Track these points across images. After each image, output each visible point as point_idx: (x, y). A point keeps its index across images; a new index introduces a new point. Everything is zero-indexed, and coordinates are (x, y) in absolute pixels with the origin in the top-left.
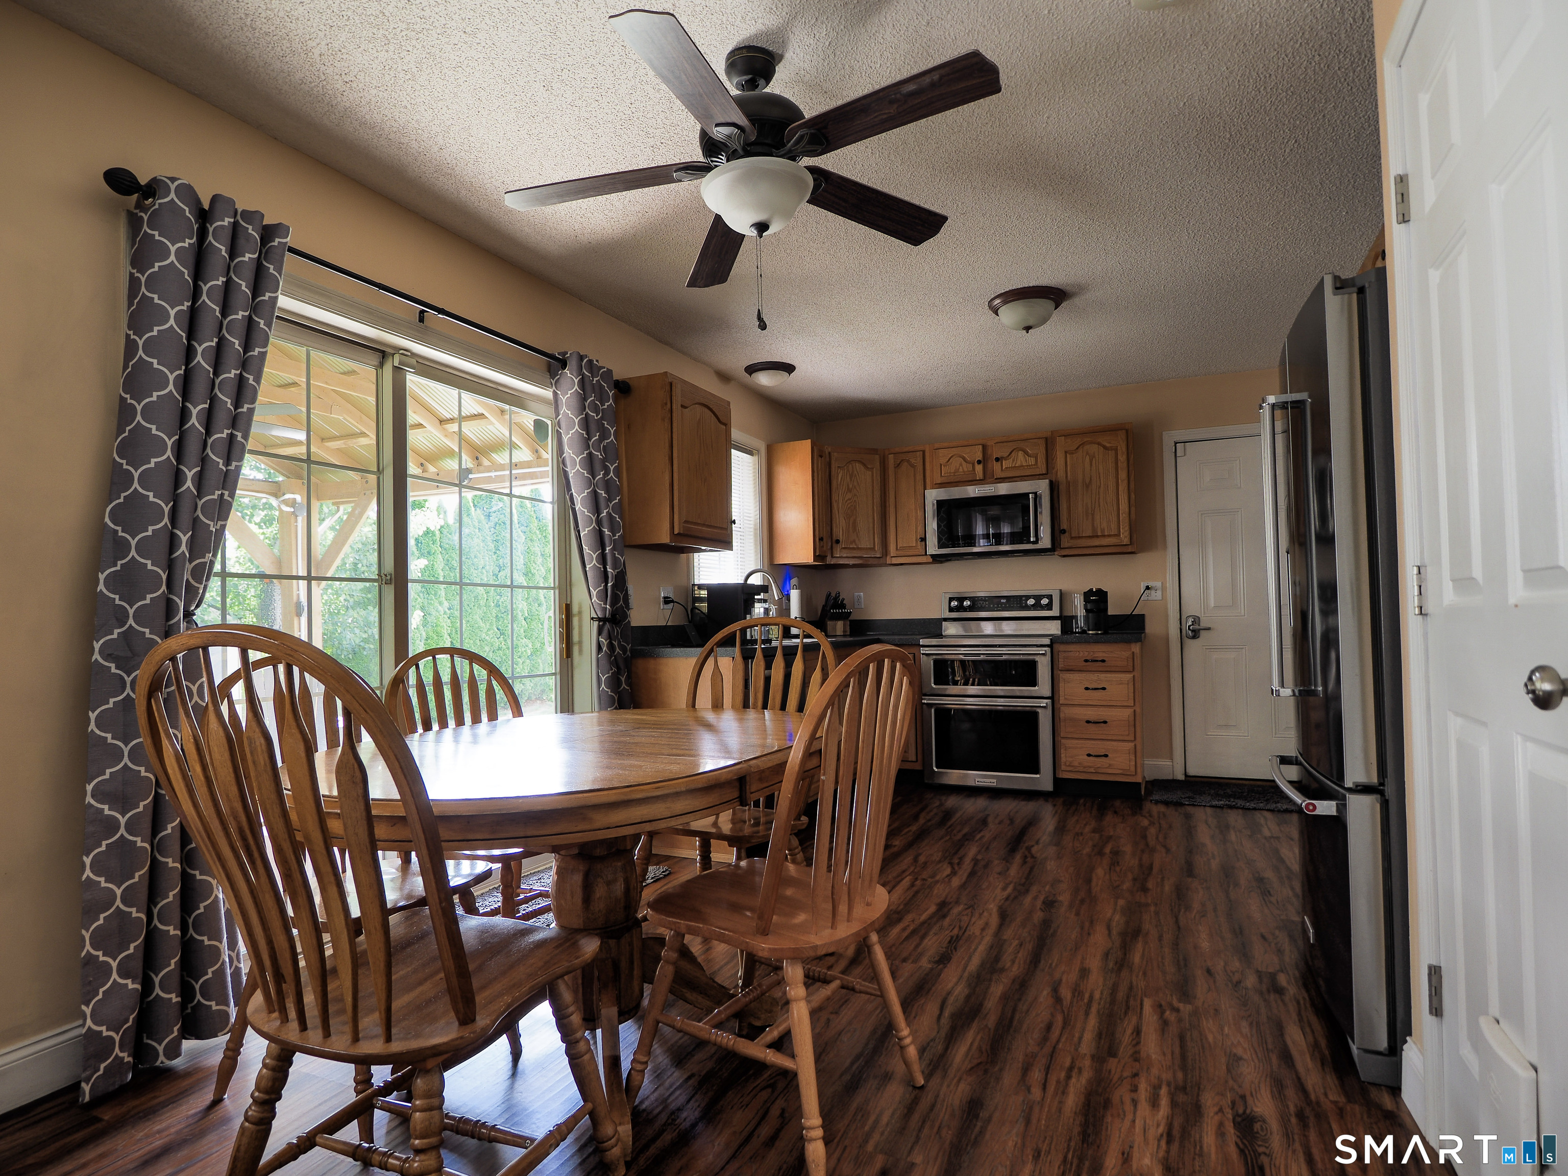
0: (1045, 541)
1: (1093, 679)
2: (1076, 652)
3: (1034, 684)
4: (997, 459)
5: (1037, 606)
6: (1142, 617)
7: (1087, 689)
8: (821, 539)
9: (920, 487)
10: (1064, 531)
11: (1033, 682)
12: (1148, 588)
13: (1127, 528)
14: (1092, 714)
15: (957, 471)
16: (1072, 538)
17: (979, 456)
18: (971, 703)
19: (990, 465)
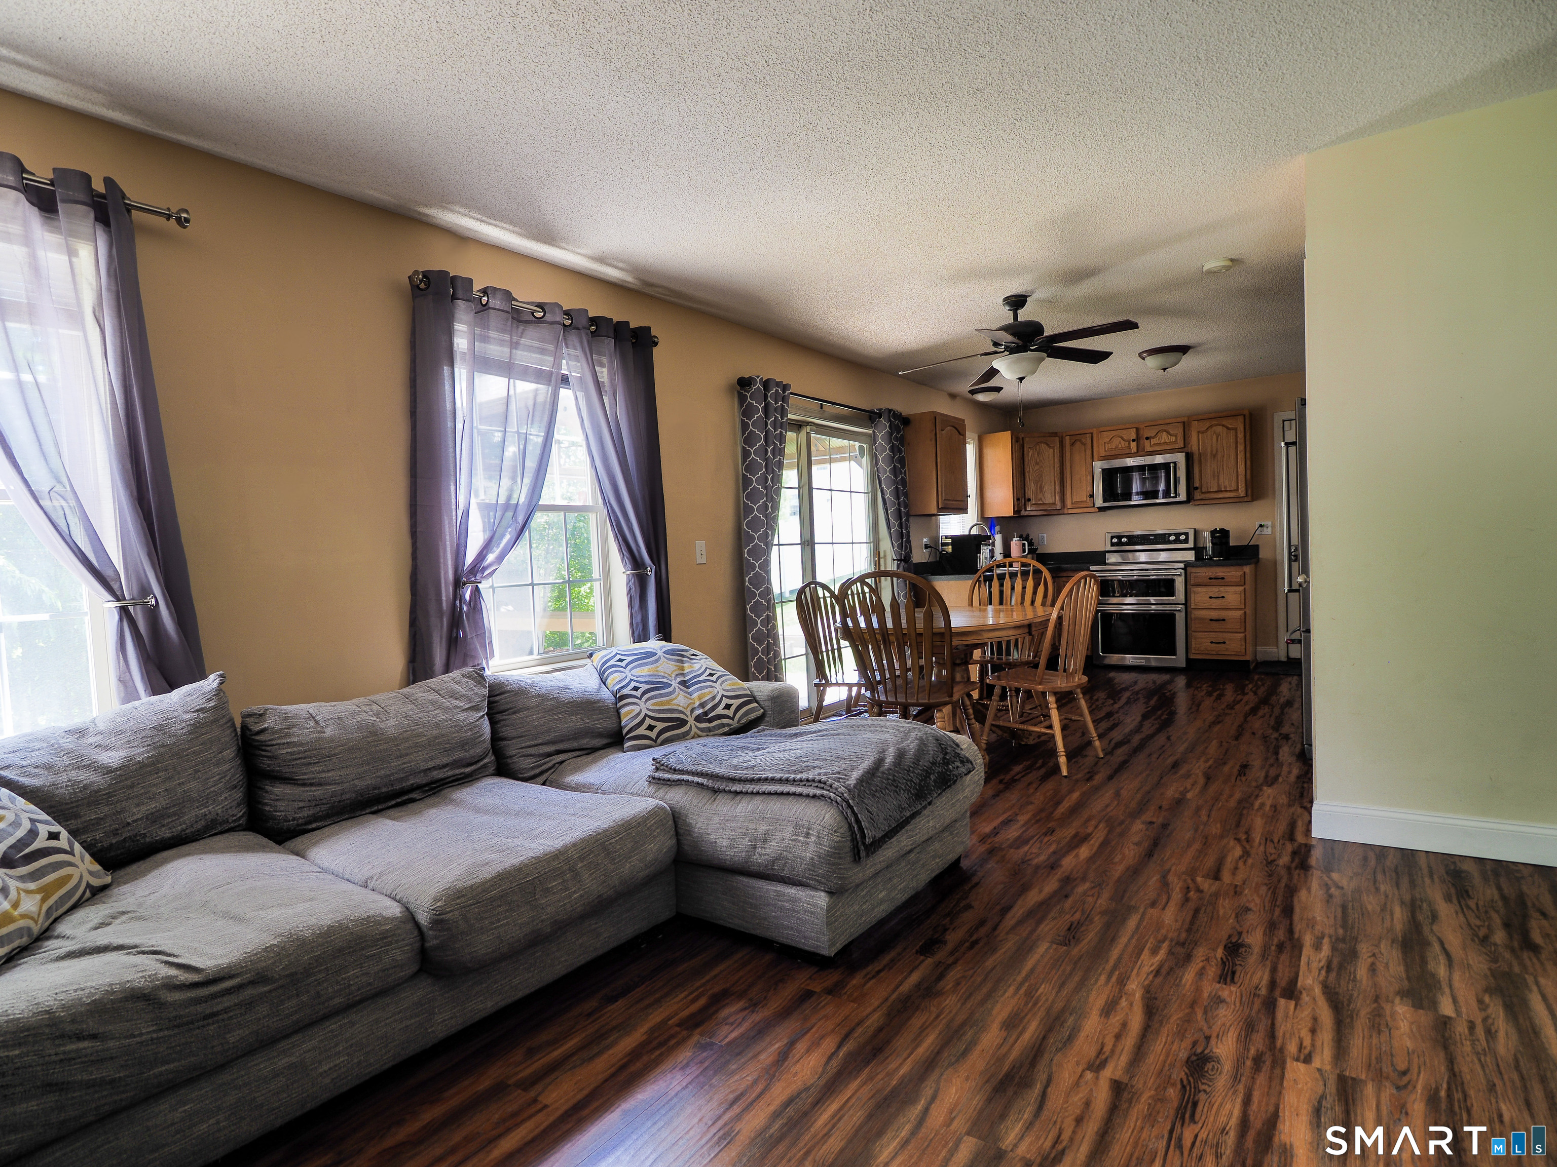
0: (1183, 497)
1: (1214, 591)
2: (1204, 572)
3: (1172, 595)
4: (1147, 438)
5: (1177, 541)
6: (1256, 548)
7: (1211, 597)
8: (1018, 499)
9: (1089, 460)
10: (1196, 488)
11: (1172, 594)
12: (1261, 526)
13: (1244, 485)
14: (1214, 614)
15: (1117, 447)
16: (1203, 493)
17: (1134, 436)
18: (1128, 609)
19: (1141, 442)
